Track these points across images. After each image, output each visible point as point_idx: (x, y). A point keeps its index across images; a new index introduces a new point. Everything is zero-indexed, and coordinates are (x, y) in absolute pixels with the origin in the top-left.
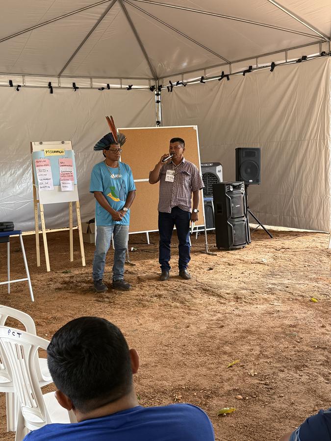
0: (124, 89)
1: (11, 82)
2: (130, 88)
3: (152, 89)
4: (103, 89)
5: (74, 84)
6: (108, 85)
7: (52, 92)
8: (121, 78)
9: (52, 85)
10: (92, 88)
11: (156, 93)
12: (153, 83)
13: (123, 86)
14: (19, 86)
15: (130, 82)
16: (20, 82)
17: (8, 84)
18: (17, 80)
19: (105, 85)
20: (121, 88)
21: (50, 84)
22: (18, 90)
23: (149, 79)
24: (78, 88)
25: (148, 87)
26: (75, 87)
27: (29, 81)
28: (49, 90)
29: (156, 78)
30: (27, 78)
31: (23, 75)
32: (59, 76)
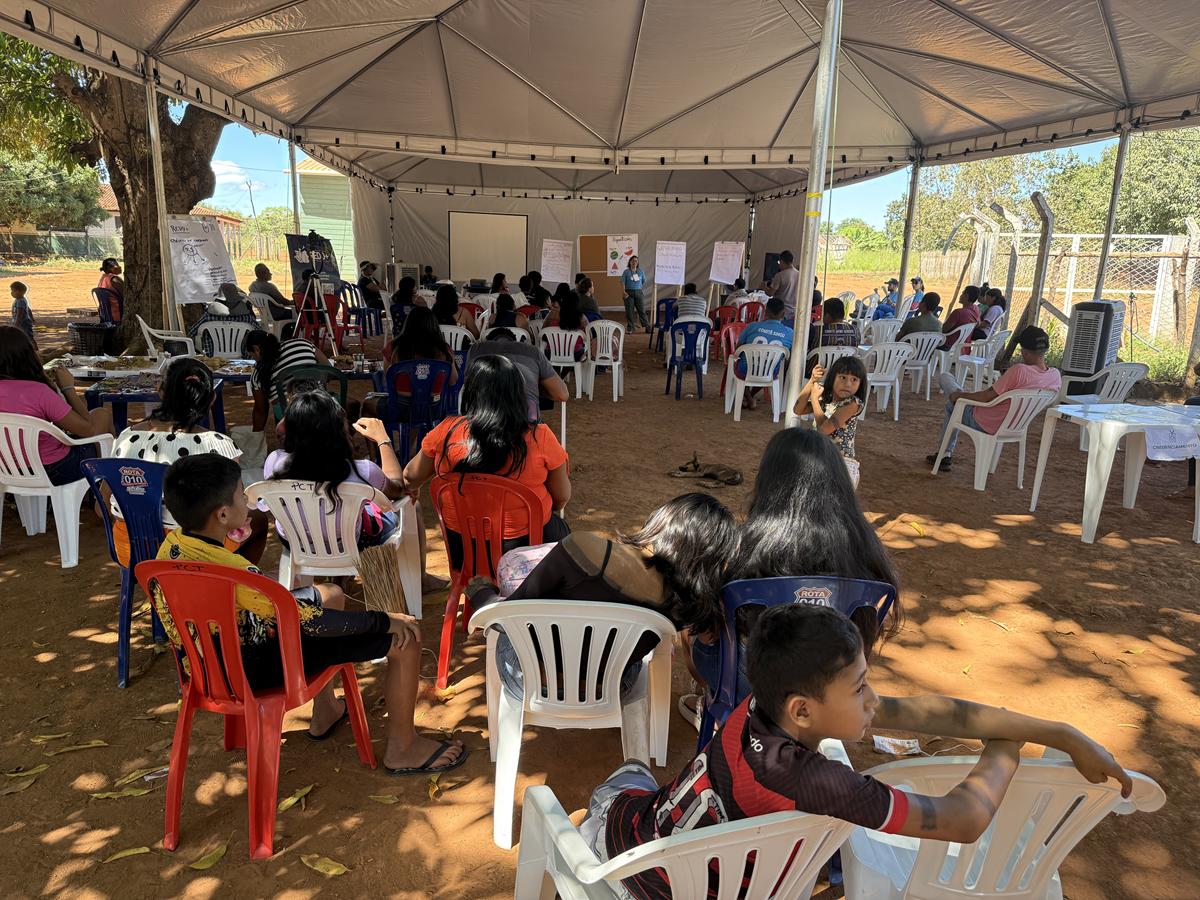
0: (721, 202)
2: (726, 201)
5: (677, 198)
6: (707, 199)
7: (657, 205)
8: (719, 193)
9: (659, 200)
10: (692, 201)
11: (751, 205)
12: (749, 196)
14: (633, 201)
15: (727, 196)
16: (634, 197)
17: (625, 199)
19: (704, 199)
21: (657, 198)
22: (631, 203)
23: (746, 194)
24: (680, 201)
25: (744, 200)
26: (677, 201)
27: (641, 197)
29: (752, 193)
31: (637, 192)
32: (665, 192)
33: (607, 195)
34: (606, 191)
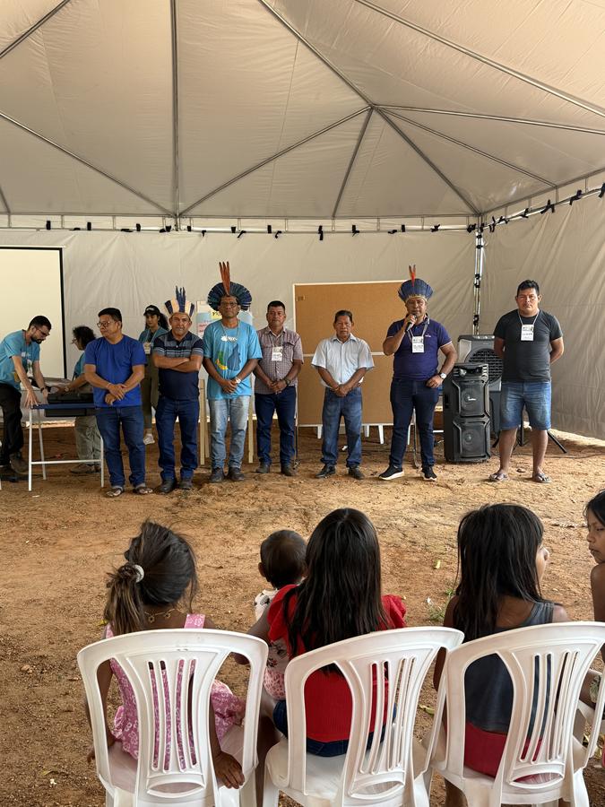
0: (427, 230)
1: (269, 227)
2: (436, 229)
3: (471, 229)
4: (395, 231)
5: (354, 227)
6: (403, 227)
7: (321, 239)
8: (423, 216)
9: (323, 229)
10: (378, 231)
11: (477, 234)
12: (473, 221)
13: (425, 227)
14: (280, 232)
15: (436, 221)
16: (281, 227)
17: (266, 230)
18: (277, 225)
19: (398, 227)
20: (422, 230)
21: (321, 227)
22: (276, 237)
23: (468, 216)
24: (358, 232)
25: (465, 226)
26: (355, 231)
27: (294, 225)
28: (319, 235)
29: (478, 214)
30: (291, 222)
31: (286, 218)
32: (334, 217)
33: (234, 222)
34: (233, 217)
